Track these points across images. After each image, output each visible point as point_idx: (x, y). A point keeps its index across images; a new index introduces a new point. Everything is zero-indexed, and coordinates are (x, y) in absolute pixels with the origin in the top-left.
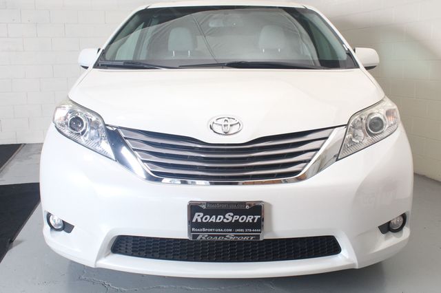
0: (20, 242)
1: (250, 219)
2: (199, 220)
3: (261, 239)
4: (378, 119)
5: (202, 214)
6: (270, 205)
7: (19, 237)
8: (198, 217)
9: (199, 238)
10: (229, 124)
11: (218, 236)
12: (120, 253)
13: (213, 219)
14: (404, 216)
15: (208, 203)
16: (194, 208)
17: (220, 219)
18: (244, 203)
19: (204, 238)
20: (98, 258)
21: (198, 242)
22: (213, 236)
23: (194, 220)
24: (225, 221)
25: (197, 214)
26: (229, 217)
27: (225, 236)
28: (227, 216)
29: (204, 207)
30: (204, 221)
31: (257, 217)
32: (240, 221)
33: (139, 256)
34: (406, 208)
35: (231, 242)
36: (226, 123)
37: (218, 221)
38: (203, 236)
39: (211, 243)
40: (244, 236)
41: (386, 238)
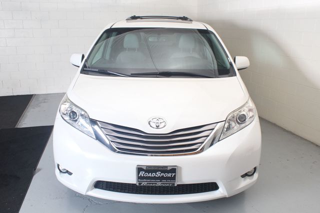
0: (40, 170)
1: (170, 175)
2: (142, 176)
3: (176, 185)
4: (244, 115)
5: (144, 172)
6: (180, 168)
7: (39, 166)
8: (142, 174)
9: (142, 184)
10: (159, 122)
11: (153, 184)
12: (99, 188)
13: (150, 175)
14: (255, 169)
15: (147, 166)
16: (140, 169)
17: (154, 175)
18: (167, 167)
19: (145, 185)
20: (87, 191)
21: (142, 187)
22: (150, 184)
23: (140, 175)
24: (156, 176)
25: (141, 172)
26: (158, 174)
27: (156, 184)
28: (157, 173)
29: (145, 168)
30: (145, 175)
31: (173, 174)
32: (164, 176)
33: (110, 190)
34: (256, 164)
35: (159, 187)
36: (157, 121)
37: (152, 176)
38: (144, 183)
39: (148, 187)
40: (166, 184)
41: (244, 180)
